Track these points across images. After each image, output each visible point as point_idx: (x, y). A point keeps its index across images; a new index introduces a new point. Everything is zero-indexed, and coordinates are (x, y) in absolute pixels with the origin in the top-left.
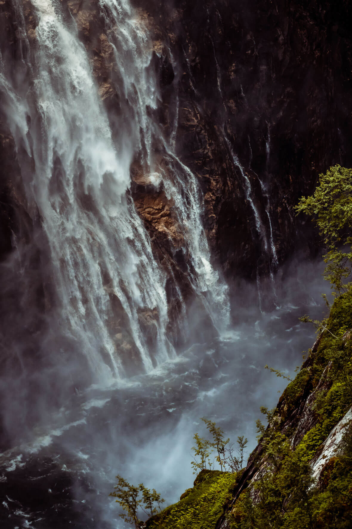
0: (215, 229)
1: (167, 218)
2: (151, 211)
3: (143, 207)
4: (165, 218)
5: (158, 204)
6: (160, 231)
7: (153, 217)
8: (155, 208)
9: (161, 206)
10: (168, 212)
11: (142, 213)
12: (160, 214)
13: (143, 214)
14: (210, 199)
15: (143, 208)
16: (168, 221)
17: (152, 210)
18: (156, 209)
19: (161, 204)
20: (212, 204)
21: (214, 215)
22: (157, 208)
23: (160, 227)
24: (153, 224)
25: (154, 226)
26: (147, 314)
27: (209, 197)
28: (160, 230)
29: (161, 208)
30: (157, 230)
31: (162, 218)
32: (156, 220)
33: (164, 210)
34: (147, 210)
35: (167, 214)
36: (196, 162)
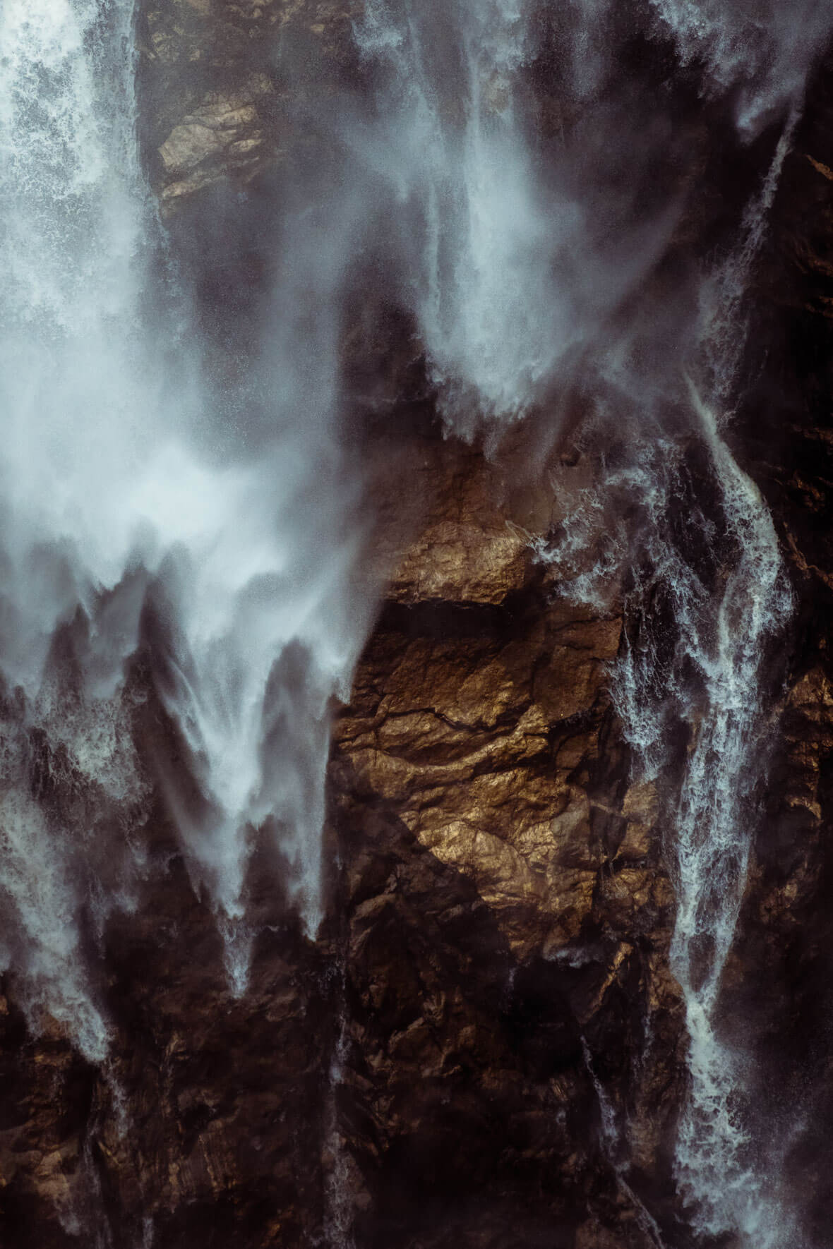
0: (799, 883)
1: (520, 780)
2: (426, 734)
3: (376, 707)
4: (508, 776)
5: (485, 697)
6: (437, 861)
7: (415, 777)
8: (453, 716)
9: (496, 710)
10: (539, 744)
11: (357, 749)
12: (478, 756)
13: (355, 757)
14: (817, 716)
15: (373, 714)
16: (522, 794)
17: (427, 727)
18: (458, 727)
19: (504, 696)
20: (821, 746)
21: (815, 808)
22: (468, 718)
23: (453, 830)
24: (405, 816)
25: (411, 826)
27: (812, 699)
28: (445, 853)
29: (491, 722)
30: (424, 850)
31: (485, 778)
32: (439, 790)
33: (514, 728)
34: (391, 728)
35: (528, 754)
36: (800, 484)
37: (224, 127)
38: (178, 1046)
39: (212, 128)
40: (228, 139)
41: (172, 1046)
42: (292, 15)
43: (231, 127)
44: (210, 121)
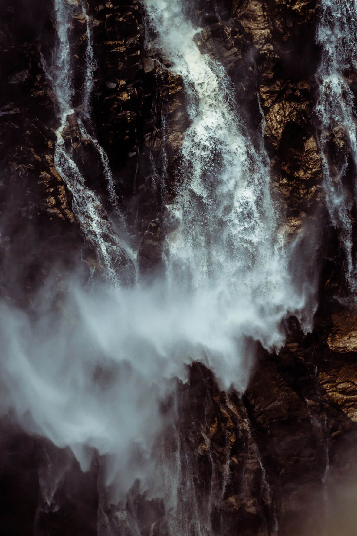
37: (293, 226)
38: (284, 472)
39: (290, 226)
40: (294, 229)
41: (282, 472)
42: (311, 196)
43: (295, 226)
44: (290, 224)
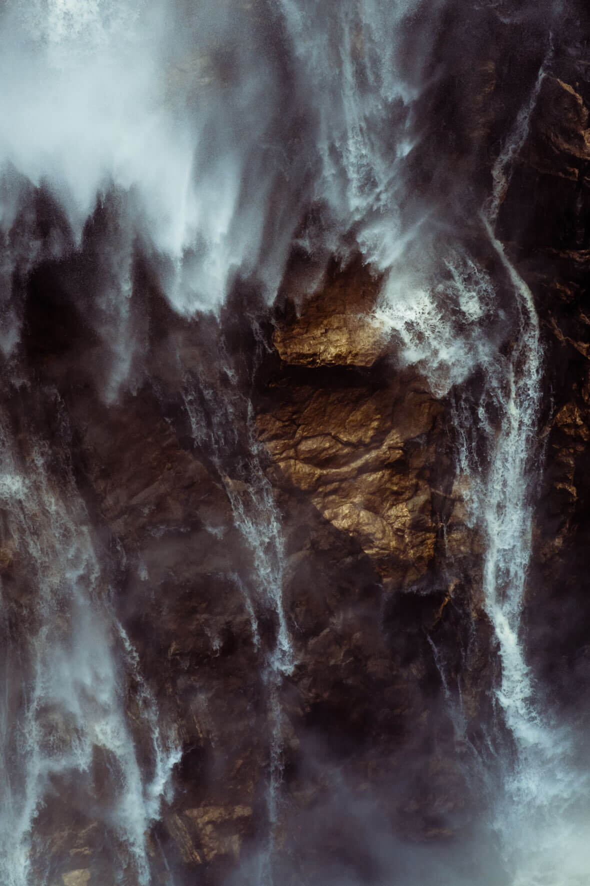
0: (564, 537)
1: (386, 477)
3: (295, 433)
4: (378, 475)
5: (362, 425)
6: (336, 529)
7: (321, 476)
8: (344, 438)
9: (371, 433)
10: (398, 454)
11: (283, 459)
12: (359, 463)
13: (282, 465)
14: (572, 432)
15: (293, 437)
16: (388, 485)
17: (327, 445)
18: (347, 444)
19: (375, 424)
20: (575, 451)
21: (572, 490)
22: (353, 439)
23: (345, 509)
24: (315, 501)
25: (318, 507)
26: (206, 818)
27: (569, 421)
28: (341, 524)
29: (368, 440)
30: (327, 522)
31: (364, 476)
32: (335, 485)
33: (382, 444)
34: (305, 446)
35: (390, 460)
36: (558, 286)
41: (172, 650)
